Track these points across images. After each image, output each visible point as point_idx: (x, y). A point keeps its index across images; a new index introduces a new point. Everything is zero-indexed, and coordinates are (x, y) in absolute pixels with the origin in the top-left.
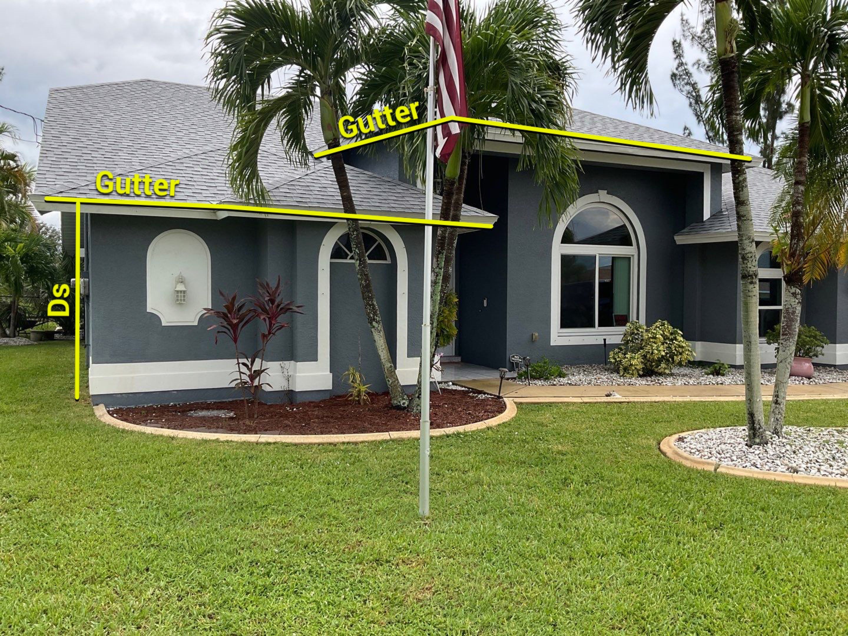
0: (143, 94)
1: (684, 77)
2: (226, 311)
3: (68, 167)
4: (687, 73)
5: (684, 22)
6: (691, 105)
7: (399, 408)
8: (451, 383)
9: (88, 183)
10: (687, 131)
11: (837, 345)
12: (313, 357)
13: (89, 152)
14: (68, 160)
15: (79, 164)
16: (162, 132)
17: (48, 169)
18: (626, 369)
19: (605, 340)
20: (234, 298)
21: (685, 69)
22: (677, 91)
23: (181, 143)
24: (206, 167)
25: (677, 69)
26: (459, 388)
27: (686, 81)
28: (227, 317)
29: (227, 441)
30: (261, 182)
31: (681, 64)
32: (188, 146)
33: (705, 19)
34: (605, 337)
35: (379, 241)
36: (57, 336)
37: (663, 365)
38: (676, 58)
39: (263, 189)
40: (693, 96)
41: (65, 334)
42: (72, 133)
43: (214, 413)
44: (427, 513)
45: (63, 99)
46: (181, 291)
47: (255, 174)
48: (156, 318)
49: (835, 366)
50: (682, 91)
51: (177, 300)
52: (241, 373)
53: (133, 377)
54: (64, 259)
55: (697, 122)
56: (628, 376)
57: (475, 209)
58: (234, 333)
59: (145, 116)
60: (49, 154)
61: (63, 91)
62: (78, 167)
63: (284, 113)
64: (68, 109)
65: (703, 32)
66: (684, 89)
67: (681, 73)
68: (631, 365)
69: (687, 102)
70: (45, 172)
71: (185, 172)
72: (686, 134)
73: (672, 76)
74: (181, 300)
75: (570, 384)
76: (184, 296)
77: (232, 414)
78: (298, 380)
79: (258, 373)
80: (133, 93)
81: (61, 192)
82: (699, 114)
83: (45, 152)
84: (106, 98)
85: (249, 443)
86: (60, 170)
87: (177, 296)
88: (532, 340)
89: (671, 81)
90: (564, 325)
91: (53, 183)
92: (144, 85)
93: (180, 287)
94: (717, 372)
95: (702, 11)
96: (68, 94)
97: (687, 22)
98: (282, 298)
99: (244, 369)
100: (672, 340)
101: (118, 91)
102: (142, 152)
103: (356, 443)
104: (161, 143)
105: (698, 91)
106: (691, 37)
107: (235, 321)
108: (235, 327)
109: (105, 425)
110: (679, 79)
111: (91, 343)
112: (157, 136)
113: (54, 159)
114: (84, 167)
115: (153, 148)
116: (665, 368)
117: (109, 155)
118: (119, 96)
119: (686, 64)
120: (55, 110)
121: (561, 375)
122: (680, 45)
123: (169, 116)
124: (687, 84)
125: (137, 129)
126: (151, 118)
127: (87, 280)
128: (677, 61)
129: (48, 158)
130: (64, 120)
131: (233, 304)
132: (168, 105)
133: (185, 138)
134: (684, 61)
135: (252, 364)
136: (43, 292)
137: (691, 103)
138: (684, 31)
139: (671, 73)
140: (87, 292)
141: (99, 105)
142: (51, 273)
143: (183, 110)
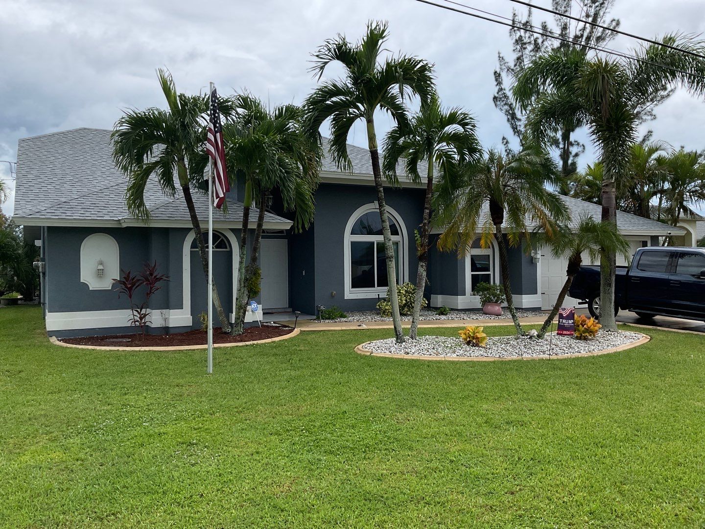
0: (81, 140)
1: (503, 99)
2: (125, 280)
3: (33, 196)
4: (505, 96)
5: (501, 59)
6: (508, 120)
7: (226, 333)
8: (272, 322)
9: (46, 208)
10: (505, 141)
11: (523, 296)
12: (180, 306)
13: (46, 185)
14: (33, 191)
15: (40, 194)
16: (93, 169)
17: (21, 198)
18: (384, 312)
19: (379, 295)
20: (129, 273)
21: (504, 93)
22: (498, 110)
23: (104, 176)
24: (118, 194)
25: (498, 93)
26: (277, 325)
27: (504, 102)
28: (125, 283)
29: (123, 351)
30: (146, 207)
31: (501, 89)
32: (109, 178)
33: (517, 56)
34: (378, 293)
35: (222, 237)
36: (19, 302)
37: (406, 309)
38: (497, 85)
39: (147, 210)
40: (510, 114)
41: (25, 300)
42: (34, 172)
43: (121, 340)
44: (211, 372)
45: (28, 147)
46: (101, 270)
47: (142, 204)
48: (86, 286)
49: (522, 309)
50: (502, 110)
51: (99, 275)
52: (134, 315)
53: (72, 321)
54: (25, 247)
55: (513, 133)
56: (384, 316)
57: (280, 218)
58: (130, 293)
59: (81, 157)
60: (21, 188)
61: (27, 141)
62: (39, 196)
63: (160, 167)
64: (31, 155)
65: (515, 65)
66: (503, 109)
67: (501, 97)
68: (386, 309)
69: (505, 118)
70: (19, 200)
71: (104, 198)
72: (505, 143)
73: (494, 98)
74: (101, 275)
75: (346, 321)
76: (103, 272)
77: (130, 340)
78: (171, 321)
79: (145, 315)
80: (73, 139)
81: (31, 215)
82: (515, 127)
83: (18, 186)
84: (56, 145)
85: (136, 351)
86: (28, 198)
87: (99, 272)
88: (332, 296)
89: (493, 102)
90: (354, 286)
91: (24, 207)
92: (82, 132)
93: (101, 267)
94: (442, 313)
95: (514, 50)
96: (31, 143)
97: (503, 59)
98: (158, 273)
99: (136, 313)
100: (413, 294)
101: (64, 139)
102: (79, 184)
103: (194, 350)
104: (91, 177)
105: (514, 110)
106: (506, 70)
107: (129, 286)
108: (130, 289)
109: (56, 345)
110: (499, 101)
111: (47, 301)
112: (88, 172)
113: (24, 191)
114: (43, 196)
115: (86, 180)
116: (407, 311)
117: (58, 187)
118: (64, 143)
119: (505, 90)
120: (23, 156)
121: (342, 316)
122: (499, 75)
123: (97, 156)
124: (506, 104)
125: (76, 168)
126: (85, 159)
127: (44, 263)
128: (498, 87)
129: (21, 191)
130: (29, 163)
131: (128, 276)
132: (97, 148)
133: (107, 173)
134: (503, 87)
135: (141, 311)
136: (10, 271)
137: (508, 119)
138: (501, 65)
139: (493, 96)
140: (44, 270)
141: (52, 150)
142: (16, 258)
143: (107, 151)
